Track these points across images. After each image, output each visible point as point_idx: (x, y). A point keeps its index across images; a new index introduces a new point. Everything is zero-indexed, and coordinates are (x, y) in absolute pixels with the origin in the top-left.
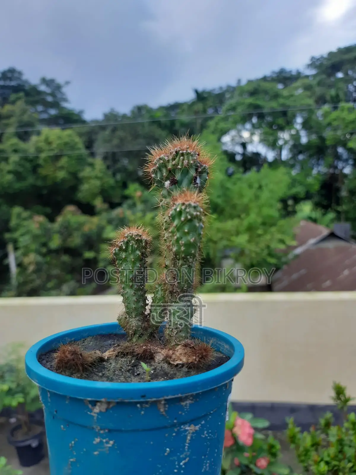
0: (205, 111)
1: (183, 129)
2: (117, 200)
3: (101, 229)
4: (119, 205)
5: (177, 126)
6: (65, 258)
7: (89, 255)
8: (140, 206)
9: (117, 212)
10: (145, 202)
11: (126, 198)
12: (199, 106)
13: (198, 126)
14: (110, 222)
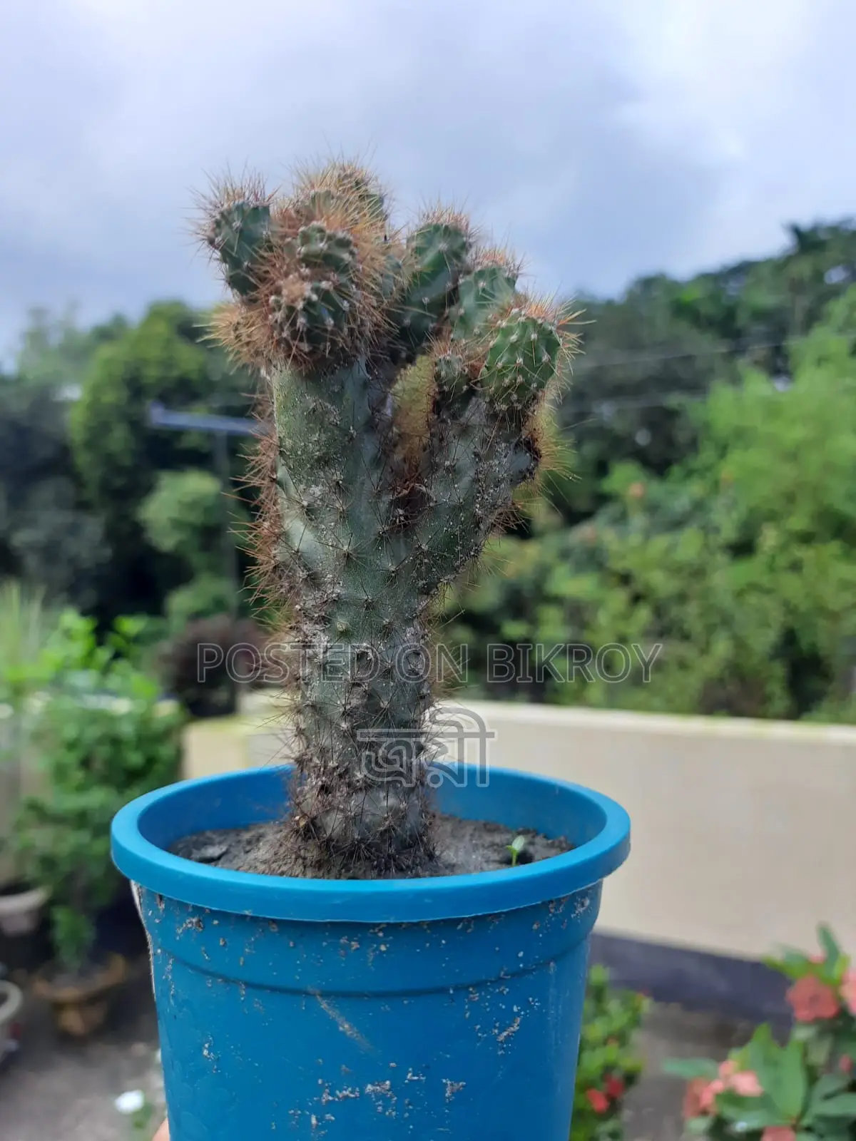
0: (818, 276)
1: (759, 328)
2: (582, 504)
3: (544, 572)
4: (586, 516)
5: (742, 319)
6: (463, 635)
7: (514, 629)
8: (638, 520)
9: (584, 533)
10: (652, 508)
11: (603, 499)
12: (804, 268)
13: (799, 316)
14: (565, 555)
